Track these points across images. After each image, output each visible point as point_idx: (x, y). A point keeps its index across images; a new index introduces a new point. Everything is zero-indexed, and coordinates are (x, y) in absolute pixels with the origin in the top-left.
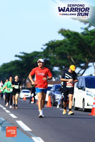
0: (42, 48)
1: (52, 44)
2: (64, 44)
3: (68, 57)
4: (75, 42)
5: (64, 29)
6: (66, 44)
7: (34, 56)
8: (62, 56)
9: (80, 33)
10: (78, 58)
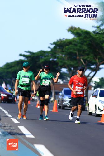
0: (49, 48)
1: (61, 43)
2: (73, 43)
3: (78, 57)
4: (85, 42)
5: (74, 26)
6: (76, 43)
7: (40, 56)
8: (71, 56)
9: (92, 32)
10: (89, 59)
